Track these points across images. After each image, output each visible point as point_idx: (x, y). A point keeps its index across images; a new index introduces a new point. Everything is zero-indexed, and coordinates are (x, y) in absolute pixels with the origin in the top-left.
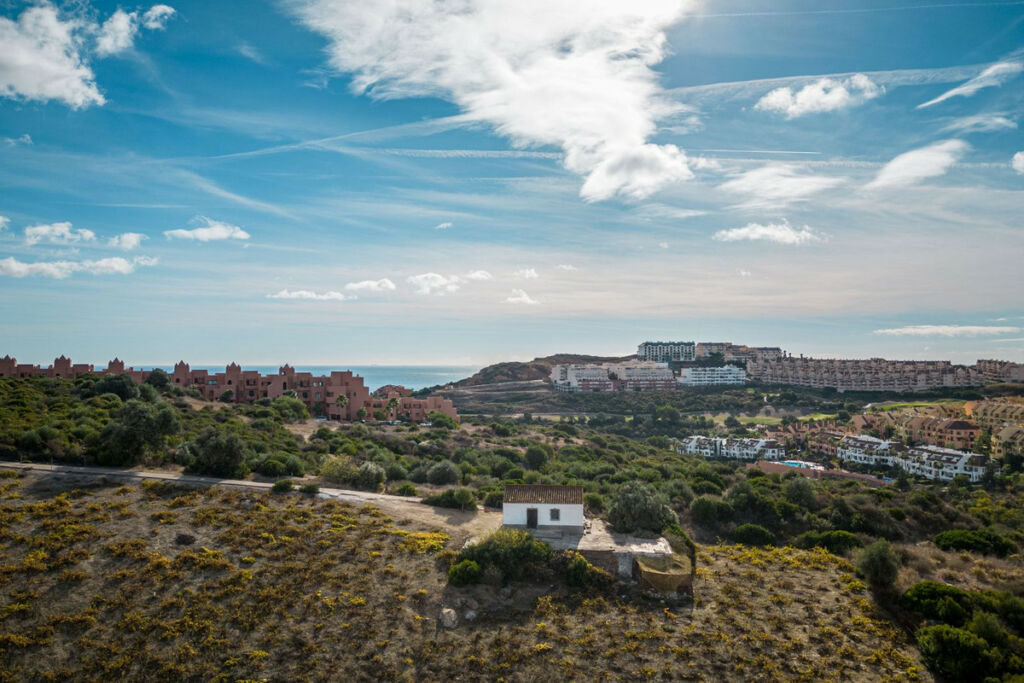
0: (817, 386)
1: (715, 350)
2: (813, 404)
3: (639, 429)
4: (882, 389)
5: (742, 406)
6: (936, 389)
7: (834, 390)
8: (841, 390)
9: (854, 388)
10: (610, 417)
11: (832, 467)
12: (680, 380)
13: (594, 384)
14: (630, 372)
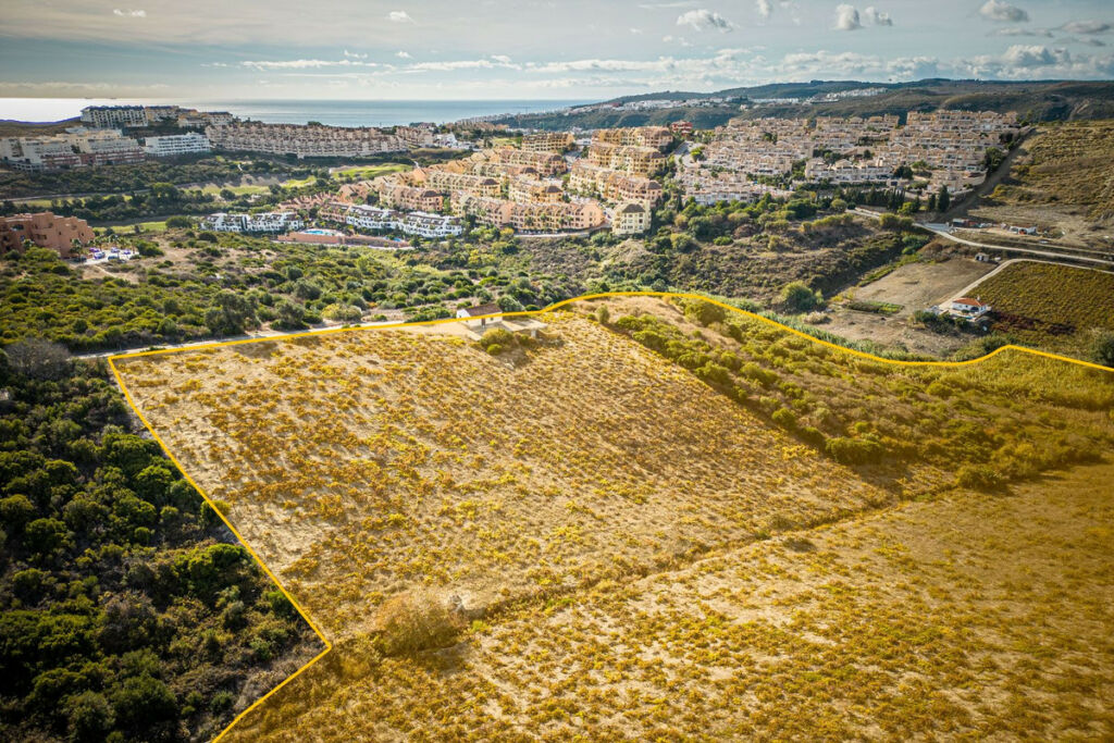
0: (279, 152)
1: (164, 113)
2: (283, 171)
3: (144, 209)
4: (335, 154)
5: (224, 176)
6: (378, 155)
7: (295, 156)
8: (301, 156)
9: (312, 154)
10: (106, 198)
11: (351, 233)
12: (146, 149)
13: (59, 161)
14: (94, 144)
